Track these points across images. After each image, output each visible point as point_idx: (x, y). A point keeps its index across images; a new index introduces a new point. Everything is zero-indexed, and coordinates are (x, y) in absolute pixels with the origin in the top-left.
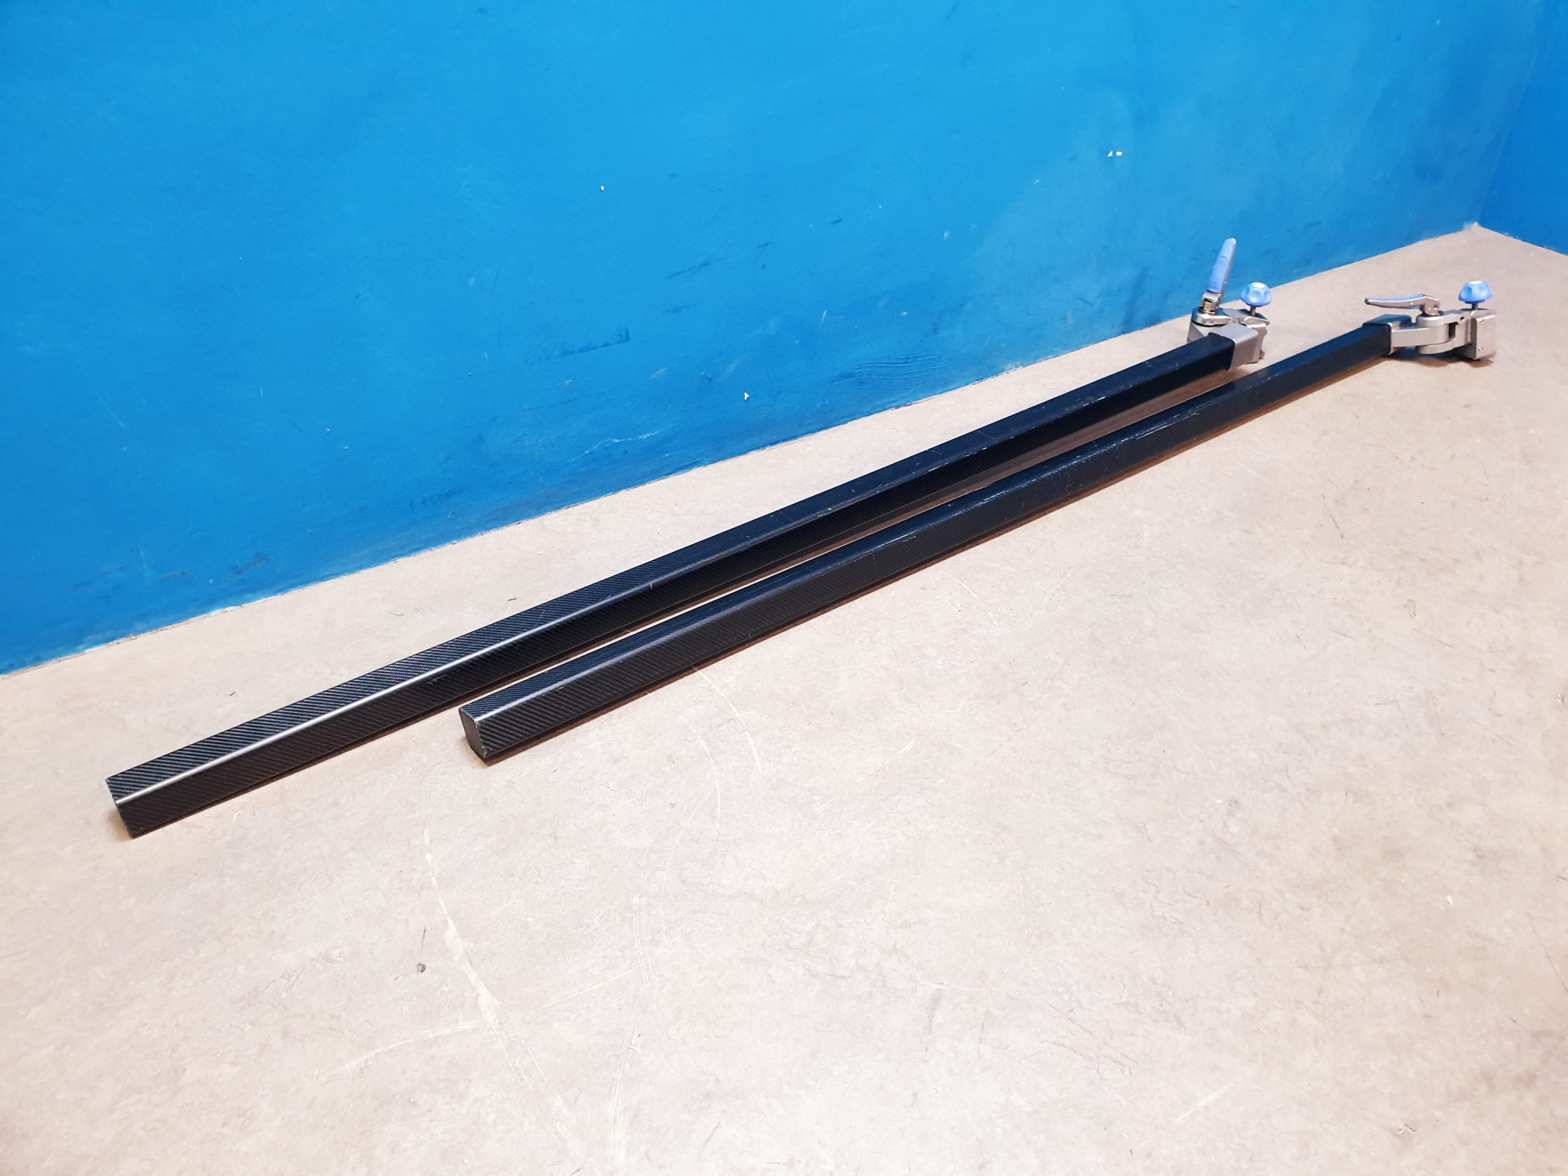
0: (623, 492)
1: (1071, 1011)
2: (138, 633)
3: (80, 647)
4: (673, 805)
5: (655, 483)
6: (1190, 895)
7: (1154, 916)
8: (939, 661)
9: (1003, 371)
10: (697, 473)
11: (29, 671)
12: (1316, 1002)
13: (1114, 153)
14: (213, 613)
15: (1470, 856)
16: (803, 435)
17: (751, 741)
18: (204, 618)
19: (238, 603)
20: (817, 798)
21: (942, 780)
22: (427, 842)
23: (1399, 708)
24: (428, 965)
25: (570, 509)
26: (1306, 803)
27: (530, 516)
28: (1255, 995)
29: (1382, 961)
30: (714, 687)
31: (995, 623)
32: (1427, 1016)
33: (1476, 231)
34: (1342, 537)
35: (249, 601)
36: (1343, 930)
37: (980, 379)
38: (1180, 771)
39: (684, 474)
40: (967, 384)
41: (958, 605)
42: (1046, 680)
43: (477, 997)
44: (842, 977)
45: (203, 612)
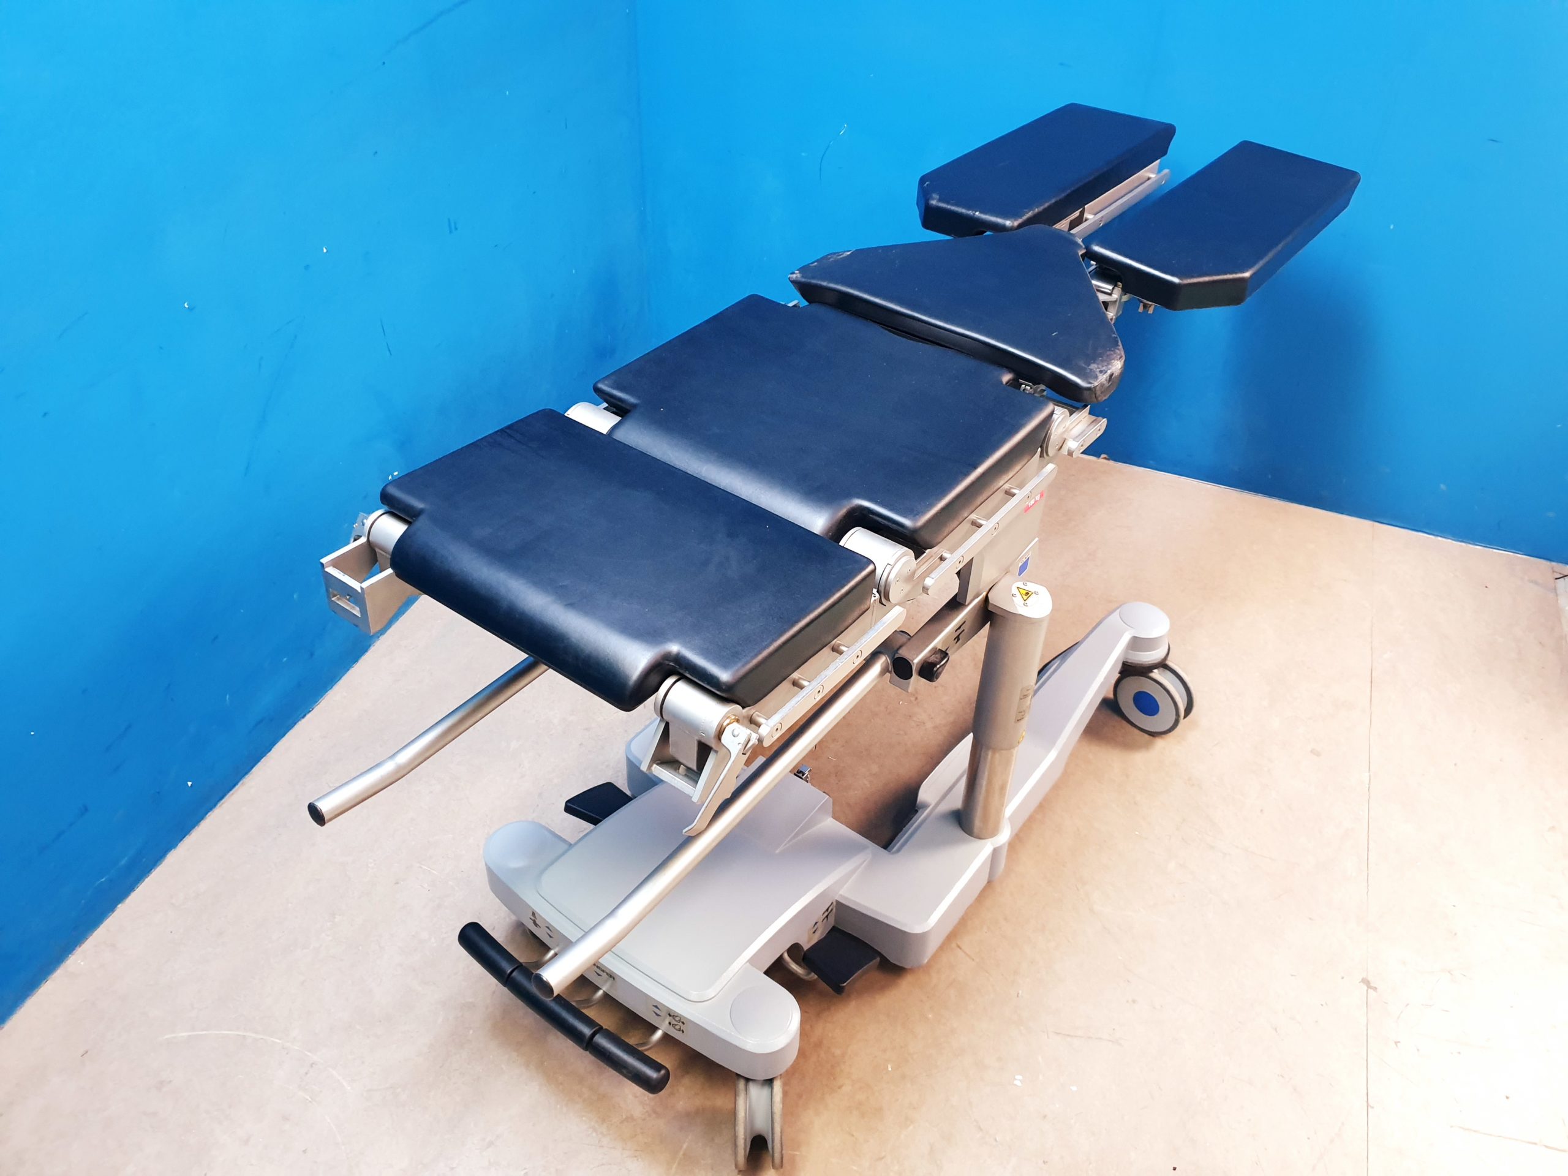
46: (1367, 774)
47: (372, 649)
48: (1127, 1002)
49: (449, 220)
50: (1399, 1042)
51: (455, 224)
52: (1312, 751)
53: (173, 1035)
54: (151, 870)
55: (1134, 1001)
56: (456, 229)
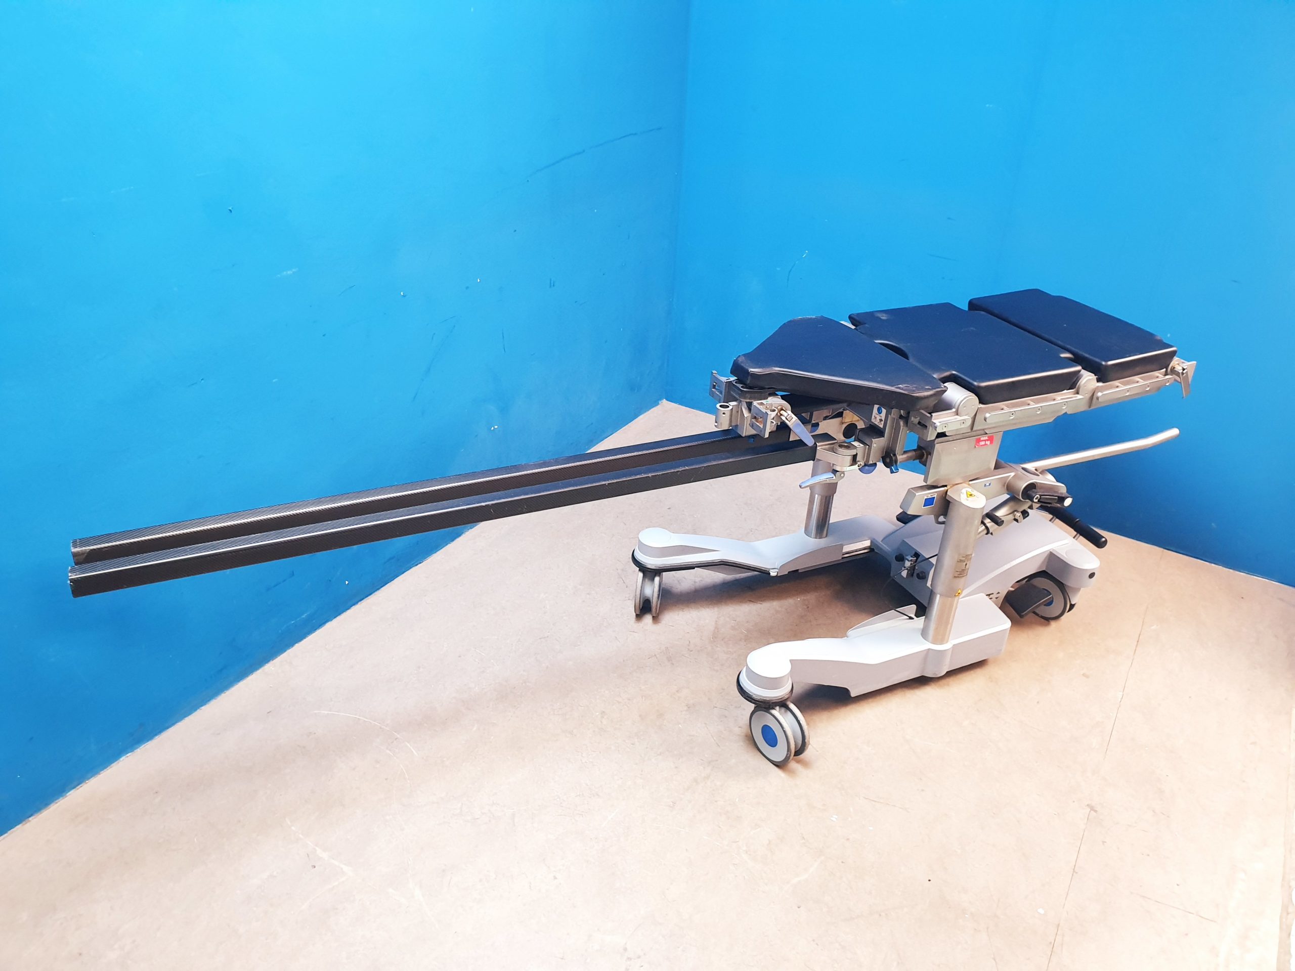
0: (297, 645)
1: (561, 803)
2: (88, 779)
3: (64, 794)
4: (386, 779)
5: (311, 636)
6: (594, 751)
7: (582, 763)
8: (477, 688)
9: (463, 533)
10: (328, 625)
11: (43, 812)
12: (641, 774)
13: (494, 428)
14: (121, 759)
15: (686, 708)
16: (374, 592)
17: (408, 745)
18: (118, 763)
19: (132, 751)
20: (445, 759)
21: (492, 737)
22: (289, 823)
23: (657, 658)
24: (315, 865)
25: (274, 661)
26: (629, 705)
27: (257, 669)
28: (622, 778)
29: (660, 754)
30: (383, 727)
31: (495, 664)
32: (676, 767)
33: (665, 404)
34: (627, 587)
35: (137, 748)
36: (647, 748)
37: (453, 540)
38: (581, 706)
39: (323, 628)
40: (447, 545)
41: (477, 660)
42: (522, 684)
43: (342, 869)
44: (477, 819)
45: (116, 760)
46: (1122, 693)
47: (463, 535)
48: (918, 790)
49: (551, 280)
50: (1105, 842)
51: (554, 282)
52: (1084, 675)
53: (319, 712)
54: (316, 629)
55: (923, 790)
56: (554, 286)
